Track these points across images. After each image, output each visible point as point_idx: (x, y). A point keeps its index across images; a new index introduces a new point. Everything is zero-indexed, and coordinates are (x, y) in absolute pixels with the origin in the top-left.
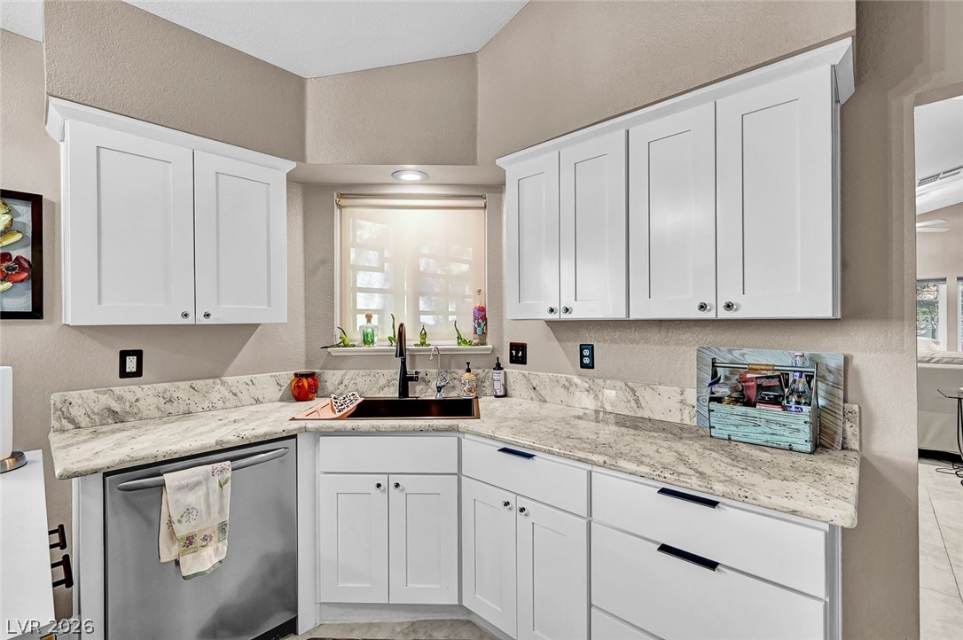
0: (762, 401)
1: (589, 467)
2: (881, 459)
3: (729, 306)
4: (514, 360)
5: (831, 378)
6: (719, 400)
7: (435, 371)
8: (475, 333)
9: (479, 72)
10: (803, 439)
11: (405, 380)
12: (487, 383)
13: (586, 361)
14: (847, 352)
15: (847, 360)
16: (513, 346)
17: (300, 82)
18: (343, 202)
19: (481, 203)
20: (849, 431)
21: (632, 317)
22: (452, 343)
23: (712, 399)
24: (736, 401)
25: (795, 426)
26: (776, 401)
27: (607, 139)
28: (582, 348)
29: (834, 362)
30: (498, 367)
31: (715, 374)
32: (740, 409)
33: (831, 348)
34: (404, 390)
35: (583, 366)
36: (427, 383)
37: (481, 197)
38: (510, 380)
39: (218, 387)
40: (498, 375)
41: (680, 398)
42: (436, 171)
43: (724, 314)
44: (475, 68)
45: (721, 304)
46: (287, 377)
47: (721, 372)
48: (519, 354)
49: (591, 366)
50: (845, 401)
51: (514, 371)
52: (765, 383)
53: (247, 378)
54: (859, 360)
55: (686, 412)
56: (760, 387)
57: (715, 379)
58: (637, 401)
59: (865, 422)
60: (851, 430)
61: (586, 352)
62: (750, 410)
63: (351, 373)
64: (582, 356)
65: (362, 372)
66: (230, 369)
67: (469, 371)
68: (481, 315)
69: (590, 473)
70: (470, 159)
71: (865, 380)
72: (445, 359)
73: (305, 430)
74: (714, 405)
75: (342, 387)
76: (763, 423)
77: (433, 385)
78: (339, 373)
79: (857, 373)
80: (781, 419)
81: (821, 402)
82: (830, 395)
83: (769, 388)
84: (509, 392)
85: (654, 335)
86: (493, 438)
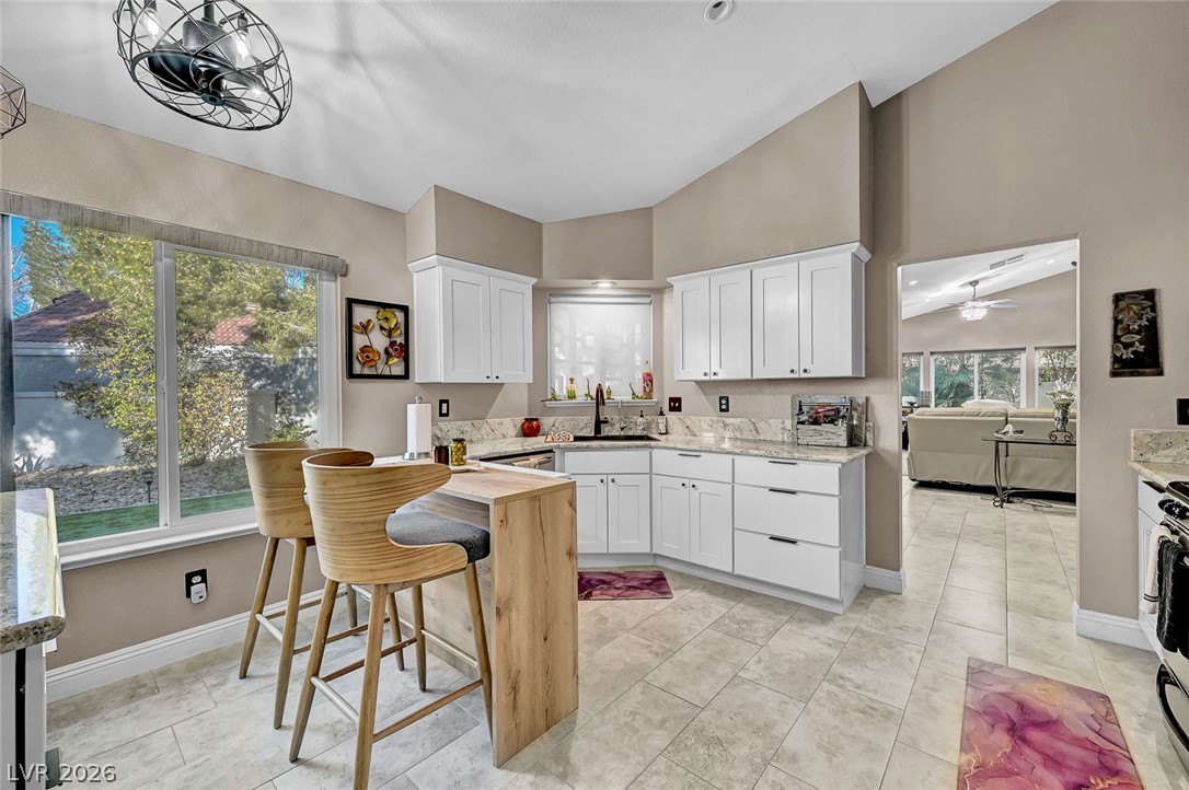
0: (825, 422)
1: (733, 457)
2: (882, 450)
3: (805, 371)
4: (672, 409)
5: (860, 409)
6: (803, 423)
7: (617, 417)
8: (645, 390)
9: (655, 220)
10: (843, 441)
11: (599, 423)
12: (653, 426)
13: (724, 407)
14: (868, 395)
15: (867, 399)
16: (672, 400)
17: (539, 226)
18: (552, 300)
19: (648, 300)
20: (868, 436)
21: (754, 378)
22: (629, 398)
23: (798, 423)
24: (812, 423)
25: (839, 433)
26: (832, 422)
27: (739, 275)
28: (721, 398)
29: (861, 401)
30: (662, 414)
31: (801, 409)
32: (813, 427)
33: (859, 393)
34: (598, 429)
35: (722, 410)
36: (613, 425)
37: (649, 296)
38: (670, 422)
39: (485, 425)
40: (661, 420)
41: (782, 426)
42: (620, 283)
43: (803, 375)
44: (651, 216)
45: (802, 370)
46: (520, 420)
47: (804, 409)
48: (676, 404)
49: (727, 410)
50: (867, 421)
51: (672, 417)
52: (828, 413)
53: (498, 420)
54: (874, 399)
55: (786, 434)
56: (825, 416)
57: (801, 412)
58: (757, 430)
59: (875, 431)
60: (869, 436)
61: (724, 402)
62: (818, 427)
63: (560, 419)
64: (721, 404)
65: (568, 418)
66: (489, 415)
67: (642, 416)
68: (648, 379)
69: (733, 460)
70: (649, 276)
71: (876, 409)
72: (624, 408)
73: (558, 447)
74: (799, 426)
75: (554, 428)
76: (824, 433)
77: (617, 426)
78: (552, 419)
79: (872, 405)
80: (833, 431)
81: (855, 422)
82: (859, 418)
83: (829, 416)
84: (670, 431)
85: (767, 389)
86: (674, 449)
